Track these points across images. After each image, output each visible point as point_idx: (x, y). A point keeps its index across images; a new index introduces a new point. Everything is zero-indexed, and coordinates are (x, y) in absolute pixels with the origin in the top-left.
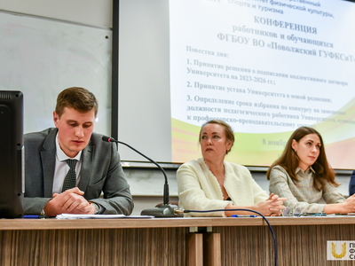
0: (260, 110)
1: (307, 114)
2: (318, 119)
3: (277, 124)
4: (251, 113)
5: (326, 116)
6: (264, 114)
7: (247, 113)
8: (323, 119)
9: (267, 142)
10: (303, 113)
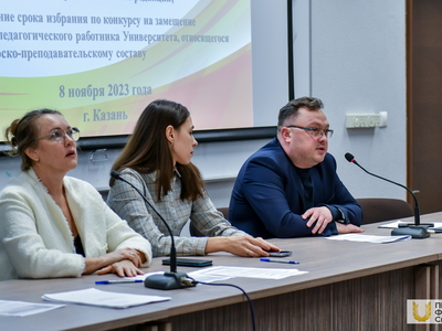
0: (57, 28)
1: (133, 30)
2: (150, 38)
3: (83, 54)
4: (41, 35)
5: (164, 30)
6: (62, 37)
7: (35, 37)
8: (159, 38)
9: (66, 92)
10: (126, 29)
